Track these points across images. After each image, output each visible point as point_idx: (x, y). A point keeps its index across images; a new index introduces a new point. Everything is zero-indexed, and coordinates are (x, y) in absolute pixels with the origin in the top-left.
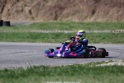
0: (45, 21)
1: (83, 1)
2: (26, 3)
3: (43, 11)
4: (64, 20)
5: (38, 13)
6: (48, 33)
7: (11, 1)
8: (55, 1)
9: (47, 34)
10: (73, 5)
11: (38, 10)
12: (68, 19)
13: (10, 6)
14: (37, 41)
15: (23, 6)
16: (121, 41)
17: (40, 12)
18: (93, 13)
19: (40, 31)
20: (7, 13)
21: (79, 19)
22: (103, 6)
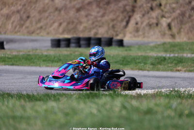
2: (164, 13)
3: (188, 25)
5: (181, 28)
7: (142, 9)
11: (182, 23)
13: (140, 17)
15: (160, 17)
17: (183, 26)
20: (134, 27)
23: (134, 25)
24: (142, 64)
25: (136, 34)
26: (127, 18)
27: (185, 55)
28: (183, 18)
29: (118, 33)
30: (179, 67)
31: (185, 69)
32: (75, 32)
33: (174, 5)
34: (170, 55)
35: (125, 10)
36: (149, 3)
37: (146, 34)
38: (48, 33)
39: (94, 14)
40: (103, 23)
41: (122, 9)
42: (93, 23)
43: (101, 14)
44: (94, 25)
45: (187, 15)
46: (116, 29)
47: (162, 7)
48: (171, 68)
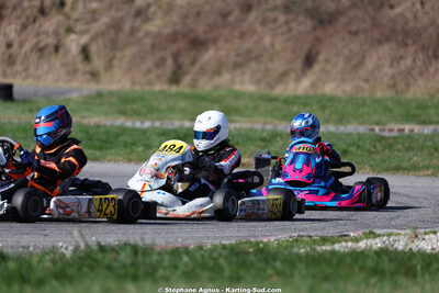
0: (137, 88)
1: (275, 20)
2: (71, 22)
3: (129, 52)
4: (206, 86)
5: (113, 58)
6: (149, 128)
7: (19, 11)
8: (175, 18)
9: (144, 132)
10: (236, 33)
11: (114, 45)
12: (217, 80)
13: (15, 30)
14: (109, 158)
15: (62, 30)
16: (404, 165)
17: (119, 54)
18: (309, 61)
19: (120, 121)
20: (4, 53)
21: (257, 82)
22: (343, 39)
23: (3, 49)
25: (9, 71)
28: (117, 34)
33: (94, 5)
37: (32, 71)
45: (127, 28)
47: (67, 9)
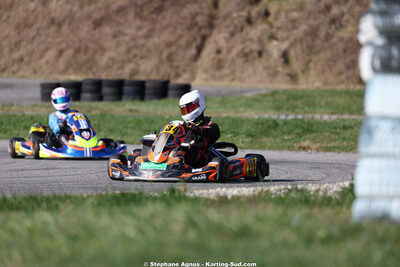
2: (274, 30)
3: (323, 56)
5: (310, 61)
7: (229, 21)
11: (311, 50)
13: (225, 38)
15: (265, 38)
17: (314, 58)
20: (214, 59)
23: (213, 55)
24: (230, 135)
25: (217, 74)
26: (199, 41)
27: (317, 117)
28: (313, 40)
29: (180, 71)
30: (304, 140)
31: (318, 145)
32: (91, 68)
33: (295, 15)
34: (287, 115)
35: (194, 24)
36: (243, 9)
37: (238, 74)
38: (35, 72)
39: (130, 31)
40: (148, 51)
41: (188, 22)
42: (129, 51)
43: (144, 31)
44: (131, 55)
45: (322, 34)
46: (176, 64)
47: (271, 19)
48: (288, 143)
